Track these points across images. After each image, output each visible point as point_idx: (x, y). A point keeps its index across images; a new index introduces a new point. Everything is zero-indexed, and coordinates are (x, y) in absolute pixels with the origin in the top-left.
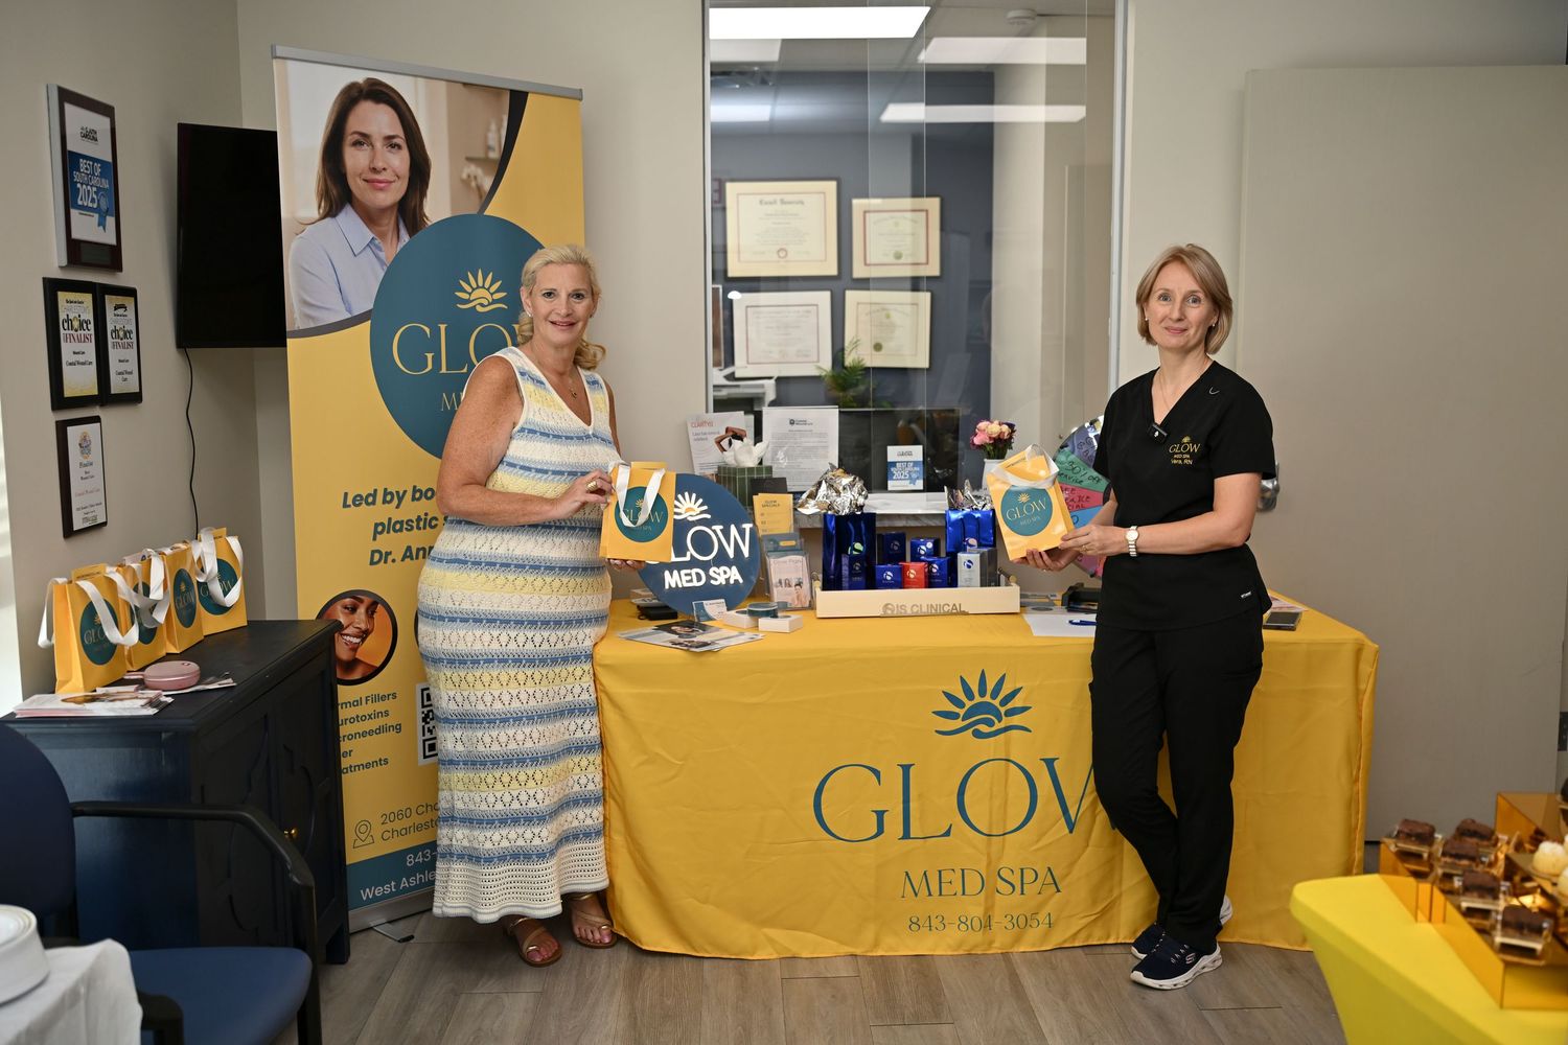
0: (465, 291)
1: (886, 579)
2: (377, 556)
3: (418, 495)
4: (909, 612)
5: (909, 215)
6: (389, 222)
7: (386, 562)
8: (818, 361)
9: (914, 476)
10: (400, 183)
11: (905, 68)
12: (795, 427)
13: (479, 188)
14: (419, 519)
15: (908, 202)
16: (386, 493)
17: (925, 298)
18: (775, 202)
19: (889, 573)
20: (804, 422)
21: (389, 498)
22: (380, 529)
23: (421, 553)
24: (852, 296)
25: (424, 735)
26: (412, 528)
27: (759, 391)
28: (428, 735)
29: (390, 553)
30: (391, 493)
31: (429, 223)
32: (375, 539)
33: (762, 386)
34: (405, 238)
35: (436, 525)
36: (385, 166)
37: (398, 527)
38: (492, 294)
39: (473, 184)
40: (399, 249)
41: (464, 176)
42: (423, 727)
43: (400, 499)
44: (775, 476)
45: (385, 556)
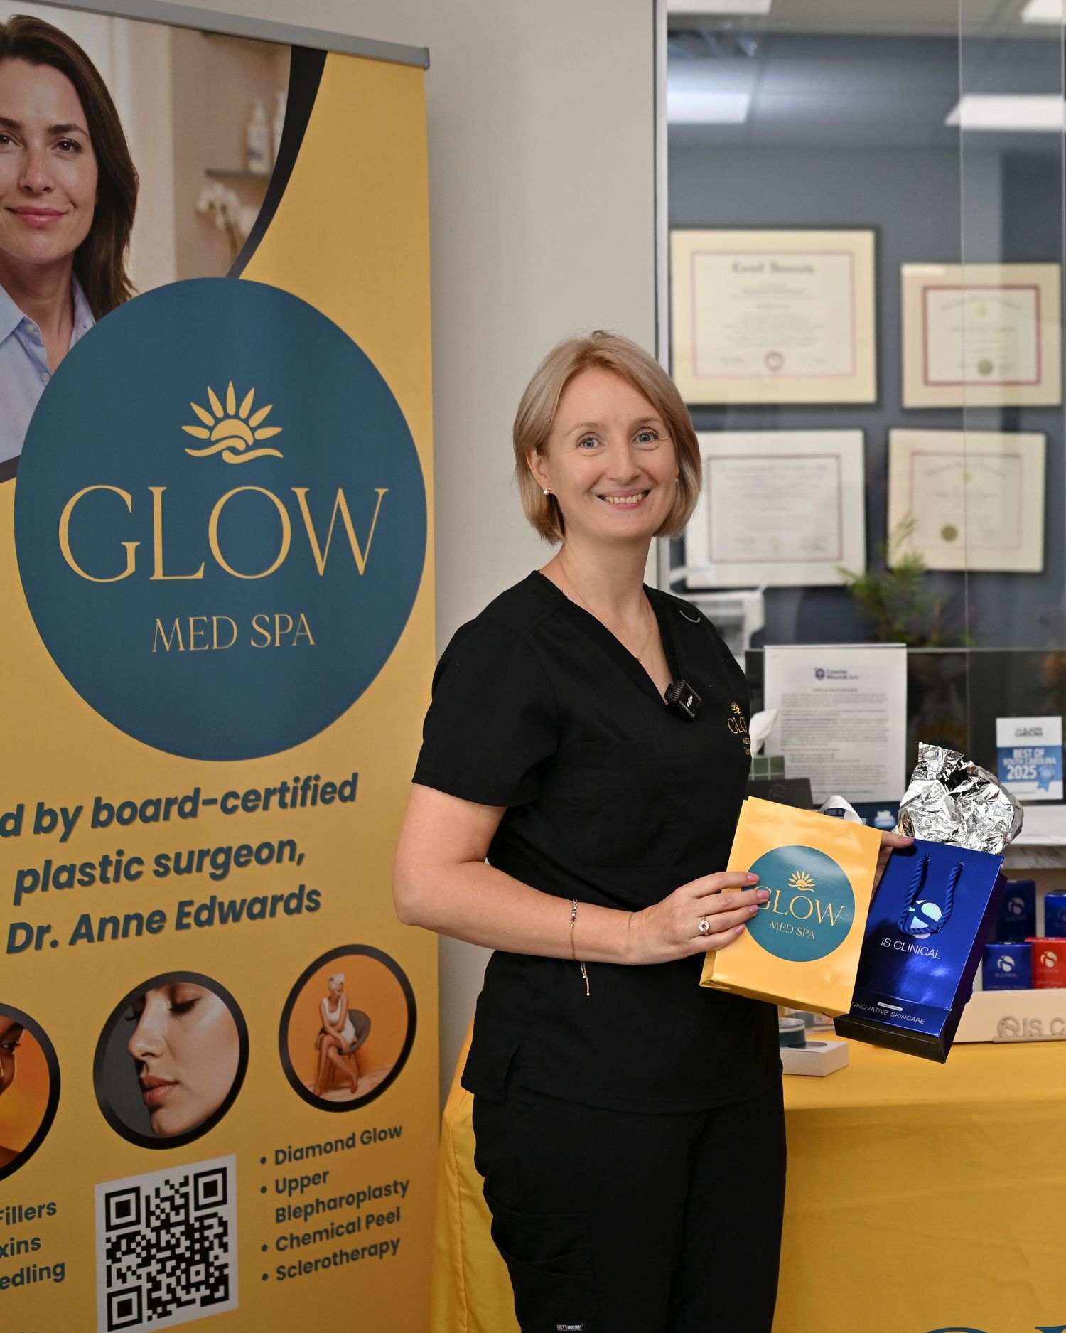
0: (201, 424)
1: (1001, 970)
2: (21, 936)
3: (104, 815)
4: (1046, 1033)
5: (998, 294)
6: (54, 291)
7: (38, 946)
8: (840, 557)
9: (1046, 773)
10: (77, 215)
11: (997, 30)
12: (825, 683)
13: (231, 229)
14: (106, 862)
15: (994, 272)
16: (41, 811)
17: (1032, 446)
18: (760, 268)
19: (1008, 959)
20: (843, 675)
21: (46, 821)
22: (28, 881)
23: (109, 928)
24: (901, 441)
25: (109, 1284)
26: (92, 879)
27: (732, 612)
28: (117, 1285)
29: (48, 929)
30: (52, 813)
31: (134, 294)
32: (17, 901)
33: (739, 604)
34: (87, 320)
35: (139, 874)
36: (50, 184)
37: (64, 877)
38: (253, 430)
39: (220, 221)
40: (73, 344)
41: (203, 205)
42: (109, 1268)
43: (70, 824)
44: (789, 775)
45: (37, 936)
